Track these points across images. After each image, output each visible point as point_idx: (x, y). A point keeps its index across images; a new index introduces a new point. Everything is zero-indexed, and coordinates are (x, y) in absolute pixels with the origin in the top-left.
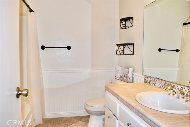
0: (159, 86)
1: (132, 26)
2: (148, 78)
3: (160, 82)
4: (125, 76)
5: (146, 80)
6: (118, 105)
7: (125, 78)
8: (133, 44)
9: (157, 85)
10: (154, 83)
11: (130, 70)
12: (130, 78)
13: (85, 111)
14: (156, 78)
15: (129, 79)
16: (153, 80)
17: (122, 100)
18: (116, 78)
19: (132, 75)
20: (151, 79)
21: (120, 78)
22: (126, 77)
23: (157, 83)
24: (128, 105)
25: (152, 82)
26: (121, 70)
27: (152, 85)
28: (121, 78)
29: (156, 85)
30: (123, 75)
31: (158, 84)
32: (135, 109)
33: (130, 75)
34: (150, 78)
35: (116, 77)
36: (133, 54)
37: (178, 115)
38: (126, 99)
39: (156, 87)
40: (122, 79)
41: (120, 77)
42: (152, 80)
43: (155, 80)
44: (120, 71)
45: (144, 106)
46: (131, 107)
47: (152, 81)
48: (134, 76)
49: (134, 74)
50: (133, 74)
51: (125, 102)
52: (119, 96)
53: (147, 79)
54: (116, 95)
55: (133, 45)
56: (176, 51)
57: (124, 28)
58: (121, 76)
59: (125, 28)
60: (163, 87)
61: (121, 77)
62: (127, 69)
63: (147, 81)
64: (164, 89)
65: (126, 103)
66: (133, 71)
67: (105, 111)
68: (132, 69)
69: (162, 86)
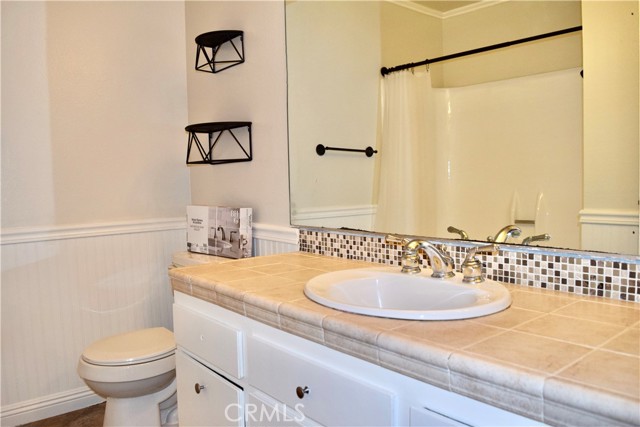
0: (355, 253)
1: (242, 61)
2: (314, 233)
3: (358, 240)
4: (228, 236)
5: (304, 241)
6: (240, 335)
7: (227, 245)
8: (249, 124)
9: (348, 252)
10: (336, 245)
11: (245, 213)
12: (244, 242)
13: (87, 388)
14: (343, 228)
15: (242, 247)
16: (333, 236)
17: (256, 310)
18: (190, 251)
19: (250, 232)
20: (326, 236)
21: (208, 247)
22: (231, 241)
23: (348, 246)
24: (289, 322)
25: (329, 245)
26: (210, 218)
27: (328, 253)
28: (212, 248)
29: (343, 251)
30: (219, 234)
31: (351, 247)
32: (322, 332)
33: (244, 231)
34: (319, 234)
35: (189, 245)
36: (250, 159)
37: (471, 321)
38: (278, 304)
39: (345, 257)
40: (216, 249)
41: (207, 243)
42: (329, 239)
43: (341, 237)
44: (205, 223)
45: (352, 313)
46: (306, 328)
47: (329, 243)
48: (259, 235)
49: (258, 226)
50: (253, 229)
51: (271, 316)
52: (240, 300)
53: (309, 237)
54: (227, 300)
55: (246, 128)
56: (364, 154)
57: (208, 68)
58: (210, 240)
59: (214, 71)
60: (369, 255)
61: (211, 242)
62: (234, 214)
63: (308, 243)
64: (373, 260)
65: (279, 318)
66: (255, 218)
67: (174, 370)
68: (250, 211)
69: (365, 254)
